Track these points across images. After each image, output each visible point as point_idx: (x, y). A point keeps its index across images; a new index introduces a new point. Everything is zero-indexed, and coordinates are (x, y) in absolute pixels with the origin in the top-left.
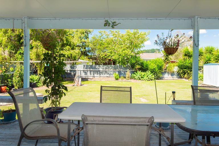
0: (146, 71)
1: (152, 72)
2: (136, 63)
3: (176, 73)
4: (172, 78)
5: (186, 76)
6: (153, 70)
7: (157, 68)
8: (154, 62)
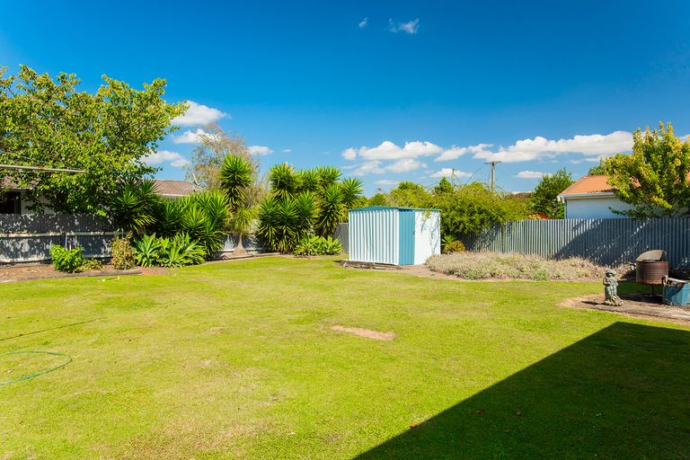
0: (174, 234)
1: (193, 238)
2: (139, 205)
3: (252, 238)
4: (246, 254)
5: (282, 245)
6: (196, 229)
7: (209, 224)
8: (196, 204)
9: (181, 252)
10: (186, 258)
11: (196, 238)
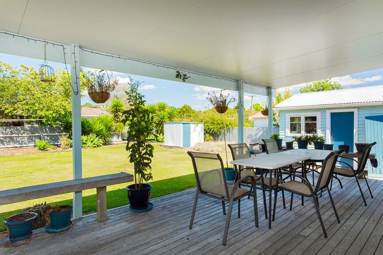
0: (89, 134)
4: (122, 142)
6: (99, 131)
7: (104, 129)
8: (99, 120)
9: (92, 142)
10: (94, 144)
11: (99, 136)
